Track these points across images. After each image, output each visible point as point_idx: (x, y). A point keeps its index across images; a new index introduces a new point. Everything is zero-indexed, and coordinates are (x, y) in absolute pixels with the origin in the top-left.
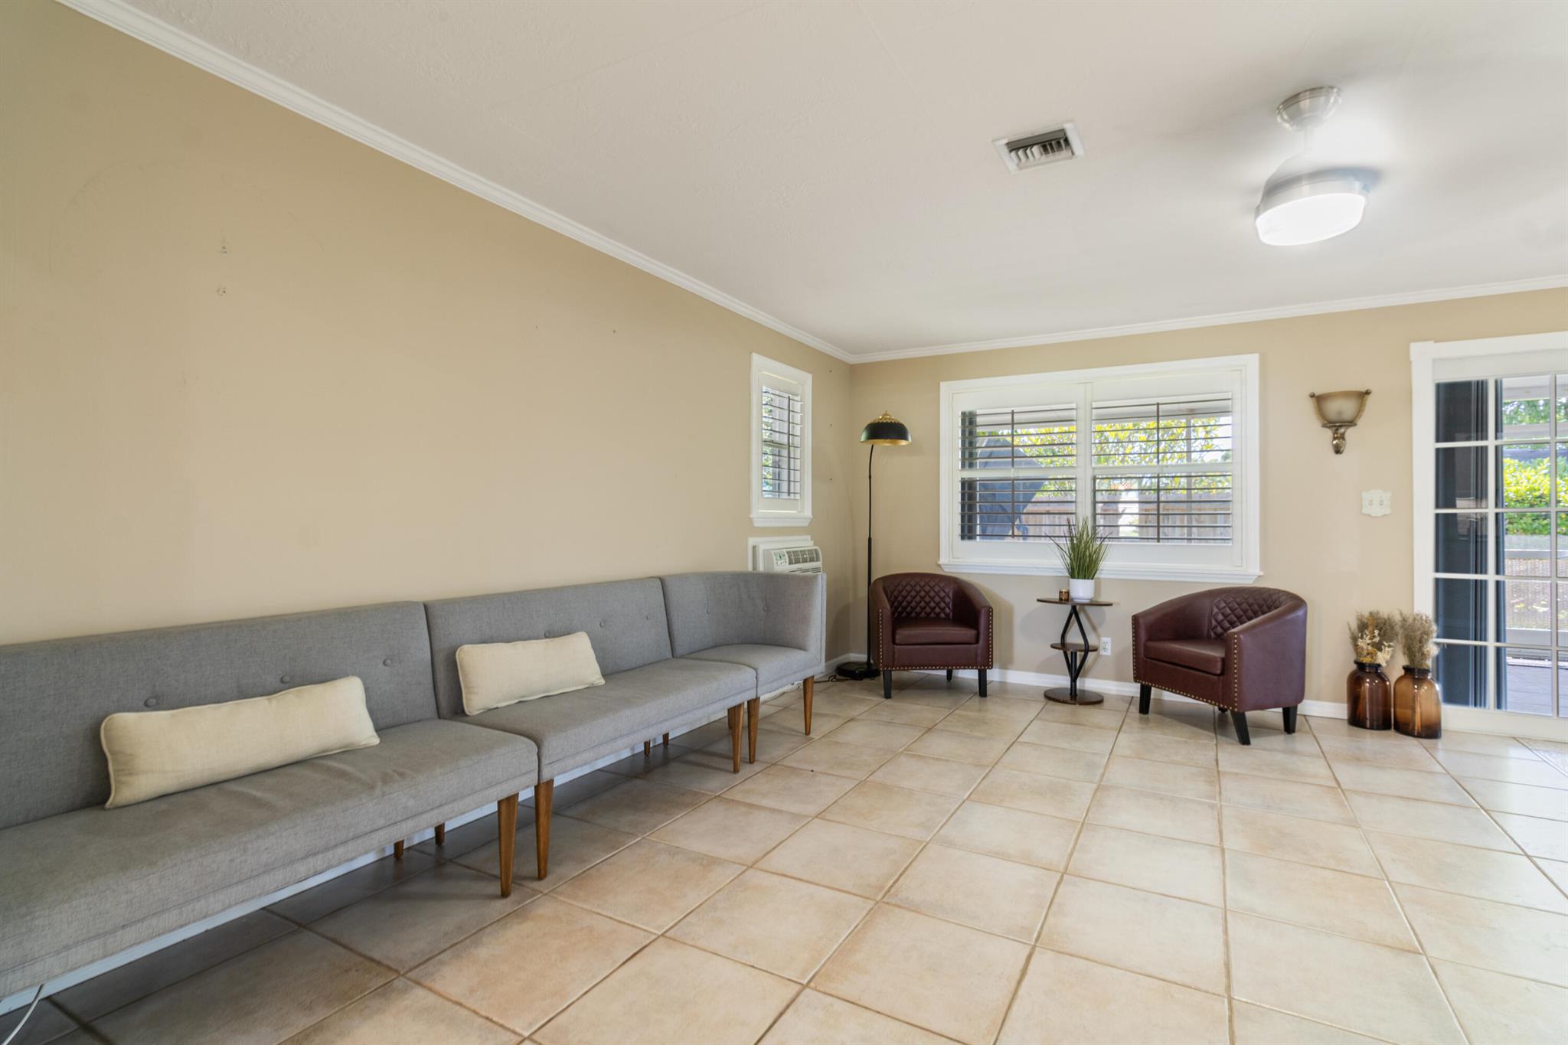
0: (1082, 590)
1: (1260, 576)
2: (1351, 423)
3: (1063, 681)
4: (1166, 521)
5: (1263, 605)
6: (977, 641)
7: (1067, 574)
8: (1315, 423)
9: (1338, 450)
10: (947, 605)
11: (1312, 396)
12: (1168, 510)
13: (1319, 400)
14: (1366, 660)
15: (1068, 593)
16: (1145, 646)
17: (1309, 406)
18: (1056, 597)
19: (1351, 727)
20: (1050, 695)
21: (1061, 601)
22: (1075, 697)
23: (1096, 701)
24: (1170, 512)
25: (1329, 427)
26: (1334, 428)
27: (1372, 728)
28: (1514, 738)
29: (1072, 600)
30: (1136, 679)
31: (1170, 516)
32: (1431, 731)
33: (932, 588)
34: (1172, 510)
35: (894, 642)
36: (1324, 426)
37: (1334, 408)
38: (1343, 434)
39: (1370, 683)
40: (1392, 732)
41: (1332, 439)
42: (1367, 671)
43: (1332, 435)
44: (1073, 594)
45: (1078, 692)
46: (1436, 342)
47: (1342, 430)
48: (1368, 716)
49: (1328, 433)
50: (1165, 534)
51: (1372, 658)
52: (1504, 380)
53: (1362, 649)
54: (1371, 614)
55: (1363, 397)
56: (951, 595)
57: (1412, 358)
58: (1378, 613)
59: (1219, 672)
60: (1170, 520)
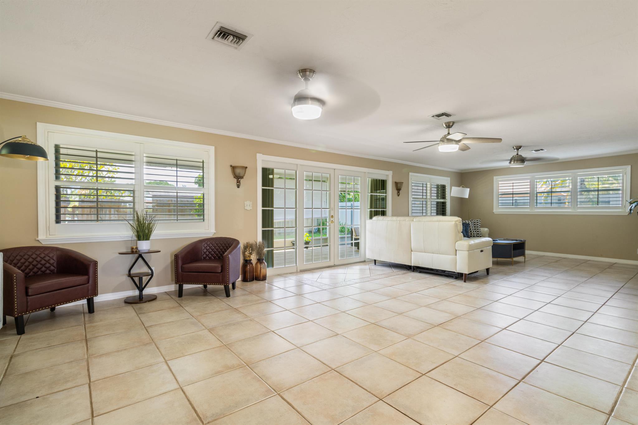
0: (144, 246)
1: (215, 233)
2: (242, 178)
3: (136, 293)
4: (101, 211)
5: (226, 244)
6: (88, 282)
7: (136, 239)
8: (231, 176)
9: (238, 187)
10: (52, 265)
11: (231, 166)
12: (102, 206)
13: (233, 168)
14: (248, 259)
15: (137, 248)
16: (181, 267)
17: (229, 170)
18: (130, 250)
19: (243, 282)
20: (127, 301)
21: (132, 252)
22: (141, 299)
23: (153, 298)
24: (104, 207)
25: (236, 178)
26: (237, 179)
27: (250, 281)
28: (278, 275)
29: (139, 251)
30: (176, 283)
31: (104, 209)
32: (264, 278)
33: (38, 255)
34: (105, 206)
35: (27, 294)
36: (234, 177)
37: (238, 171)
38: (240, 181)
39: (249, 266)
40: (255, 281)
41: (236, 182)
42: (248, 262)
43: (236, 181)
44: (140, 248)
45: (143, 297)
46: (263, 154)
47: (240, 179)
48: (249, 278)
49: (235, 180)
50: (101, 218)
51: (249, 257)
52: (274, 169)
53: (247, 255)
54: (247, 243)
55: (246, 169)
56: (55, 258)
57: (257, 159)
58: (249, 242)
59: (220, 271)
60: (103, 211)
